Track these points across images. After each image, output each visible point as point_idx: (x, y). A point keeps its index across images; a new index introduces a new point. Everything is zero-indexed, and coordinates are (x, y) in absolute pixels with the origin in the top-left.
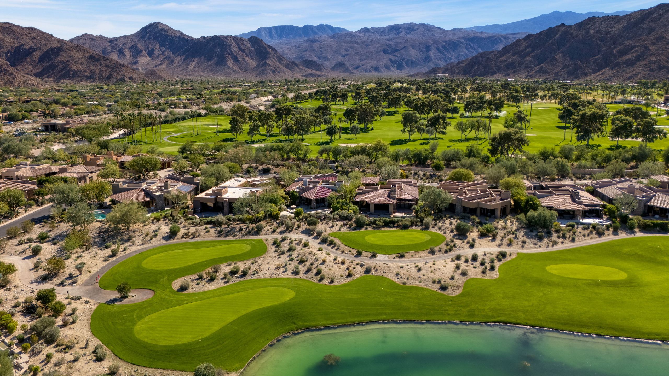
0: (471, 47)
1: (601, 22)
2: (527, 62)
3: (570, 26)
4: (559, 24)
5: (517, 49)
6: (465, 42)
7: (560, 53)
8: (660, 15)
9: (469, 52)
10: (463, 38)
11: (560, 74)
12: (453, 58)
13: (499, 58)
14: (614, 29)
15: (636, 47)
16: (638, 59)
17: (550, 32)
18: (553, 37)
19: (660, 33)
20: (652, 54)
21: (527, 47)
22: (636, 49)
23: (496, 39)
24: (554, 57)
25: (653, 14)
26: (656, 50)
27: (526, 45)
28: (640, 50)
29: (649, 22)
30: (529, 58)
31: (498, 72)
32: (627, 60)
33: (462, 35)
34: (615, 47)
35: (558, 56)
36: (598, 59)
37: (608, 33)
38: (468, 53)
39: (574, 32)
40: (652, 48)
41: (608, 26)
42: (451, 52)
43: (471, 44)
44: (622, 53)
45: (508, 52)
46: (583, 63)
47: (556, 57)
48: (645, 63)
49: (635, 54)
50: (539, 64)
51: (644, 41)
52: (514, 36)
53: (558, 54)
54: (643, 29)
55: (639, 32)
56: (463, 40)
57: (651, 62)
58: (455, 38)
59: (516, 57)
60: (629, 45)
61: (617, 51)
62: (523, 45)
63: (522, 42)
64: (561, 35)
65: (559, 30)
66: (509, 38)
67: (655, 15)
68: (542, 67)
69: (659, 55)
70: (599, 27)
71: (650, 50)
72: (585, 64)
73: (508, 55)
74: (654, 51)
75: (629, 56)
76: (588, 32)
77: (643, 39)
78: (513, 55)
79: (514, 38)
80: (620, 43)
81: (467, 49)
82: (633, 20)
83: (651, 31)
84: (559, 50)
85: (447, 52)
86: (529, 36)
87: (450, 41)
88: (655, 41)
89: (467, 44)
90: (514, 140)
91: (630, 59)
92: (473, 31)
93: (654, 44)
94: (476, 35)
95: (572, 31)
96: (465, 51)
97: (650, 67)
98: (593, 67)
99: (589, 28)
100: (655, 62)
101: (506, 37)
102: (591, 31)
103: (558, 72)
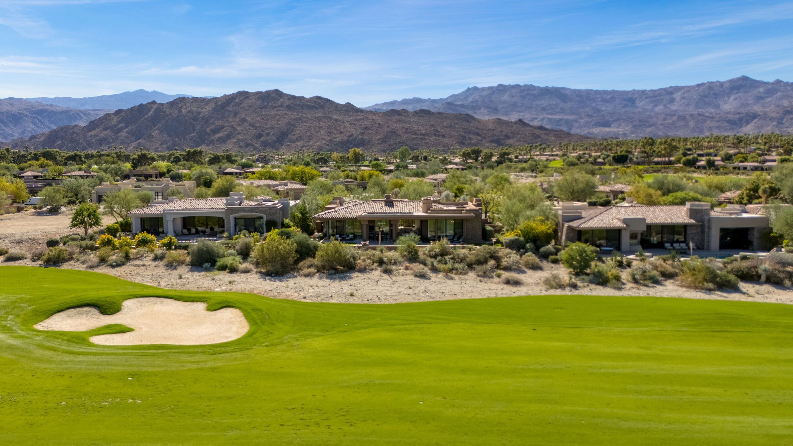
0: (40, 121)
1: (192, 103)
2: (122, 138)
3: (162, 104)
4: (151, 101)
5: (108, 124)
6: (30, 115)
7: (157, 129)
8: (241, 100)
9: (38, 127)
10: (26, 110)
11: (159, 149)
12: (16, 134)
13: (86, 132)
14: (204, 110)
15: (225, 126)
16: (229, 137)
17: (141, 109)
18: (147, 114)
19: (243, 116)
20: (239, 134)
21: (120, 122)
22: (225, 128)
23: (73, 114)
24: (150, 134)
25: (235, 99)
26: (242, 130)
27: (118, 120)
28: (229, 129)
29: (233, 106)
30: (123, 134)
31: (90, 147)
32: (219, 138)
33: (24, 107)
34: (208, 127)
35: (155, 133)
36: (194, 137)
37: (199, 113)
38: (36, 129)
39: (167, 110)
40: (239, 128)
41: (198, 107)
42: (11, 127)
43: (40, 118)
44: (215, 131)
45: (98, 127)
46: (181, 140)
47: (153, 134)
48: (235, 140)
49: (226, 133)
50: (136, 141)
51: (231, 122)
52: (96, 112)
53: (154, 130)
54: (229, 111)
55: (227, 114)
56: (27, 113)
57: (239, 140)
58: (14, 110)
59: (108, 132)
60: (219, 125)
61: (209, 130)
62: (114, 121)
63: (112, 116)
64: (154, 112)
65: (152, 108)
66: (89, 114)
67: (237, 100)
68: (140, 143)
69: (244, 134)
70: (191, 107)
71: (237, 130)
72: (183, 140)
73: (98, 130)
74: (240, 131)
75: (220, 135)
76: (180, 111)
77: (230, 120)
78: (105, 129)
79: (97, 115)
80: (211, 123)
81: (34, 123)
82: (219, 103)
83: (236, 114)
84: (155, 126)
85: (5, 126)
86: (119, 112)
87: (7, 113)
88: (240, 123)
89: (34, 118)
90: (148, 159)
91: (222, 137)
92: (38, 102)
93: (239, 125)
94: (44, 108)
95: (165, 109)
96: (32, 126)
97: (239, 144)
98: (191, 144)
99: (181, 107)
100: (242, 140)
101: (86, 113)
102: (184, 111)
103: (158, 148)
